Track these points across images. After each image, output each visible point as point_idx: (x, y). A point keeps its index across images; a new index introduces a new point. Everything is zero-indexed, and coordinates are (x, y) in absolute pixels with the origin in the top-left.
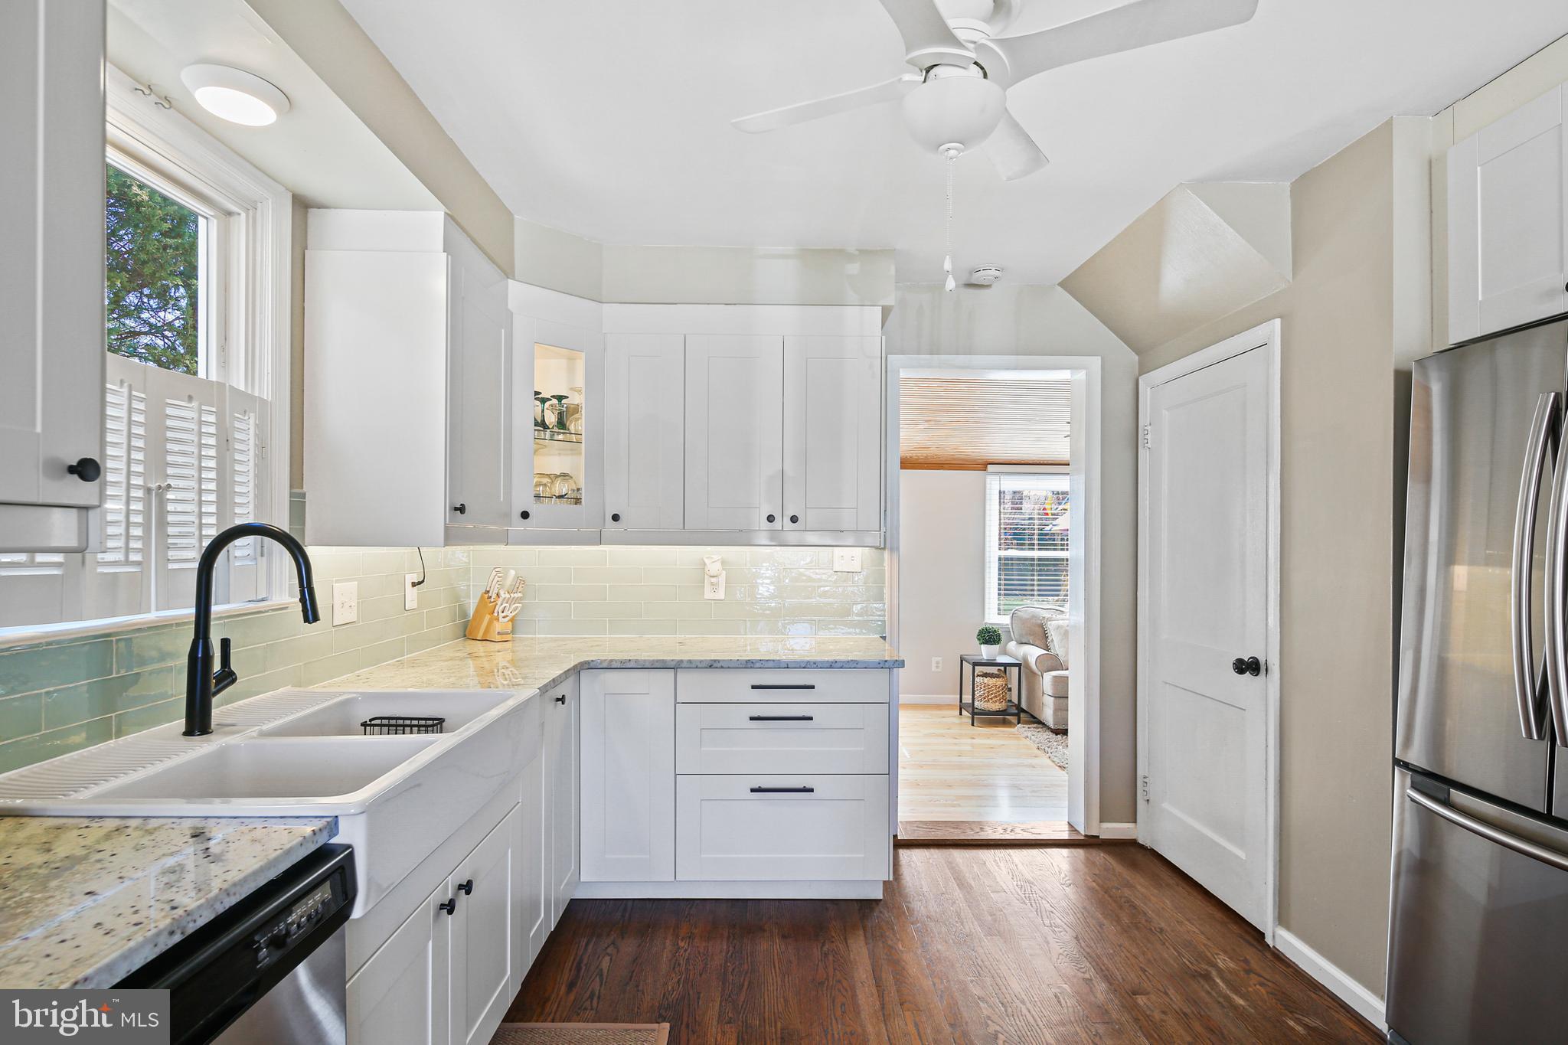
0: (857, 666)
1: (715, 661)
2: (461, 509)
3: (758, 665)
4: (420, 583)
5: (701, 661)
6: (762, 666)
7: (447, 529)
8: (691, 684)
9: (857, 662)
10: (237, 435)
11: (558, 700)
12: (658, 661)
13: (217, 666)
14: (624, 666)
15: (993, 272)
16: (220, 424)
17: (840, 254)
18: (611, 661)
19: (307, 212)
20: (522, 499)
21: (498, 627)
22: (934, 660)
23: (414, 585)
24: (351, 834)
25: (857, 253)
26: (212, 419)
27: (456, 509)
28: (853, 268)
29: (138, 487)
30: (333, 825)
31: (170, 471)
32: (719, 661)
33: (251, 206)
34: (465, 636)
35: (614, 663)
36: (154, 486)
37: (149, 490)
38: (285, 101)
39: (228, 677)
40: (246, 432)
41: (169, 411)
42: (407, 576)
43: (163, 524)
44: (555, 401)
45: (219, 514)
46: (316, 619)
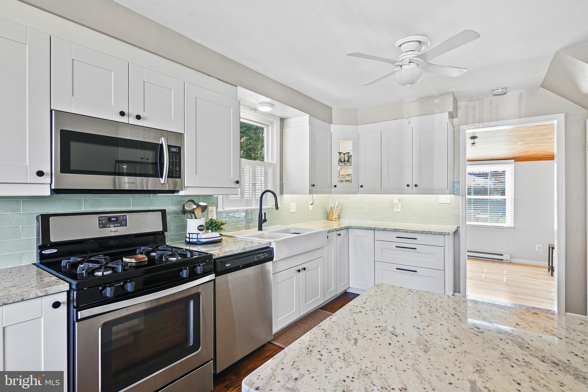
0: (431, 233)
1: (385, 228)
2: (313, 185)
3: (398, 231)
4: (312, 204)
5: (381, 228)
6: (399, 231)
7: (310, 190)
8: (379, 235)
9: (431, 232)
10: (268, 172)
11: (338, 235)
12: (369, 227)
13: (263, 218)
14: (360, 228)
15: (500, 90)
16: (265, 170)
17: (433, 97)
18: (356, 226)
19: (283, 121)
20: (335, 182)
21: (334, 217)
22: (537, 246)
23: (311, 204)
24: (273, 246)
25: (438, 96)
26: (264, 169)
27: (312, 185)
28: (437, 101)
29: (251, 183)
30: (270, 243)
31: (256, 180)
32: (386, 229)
33: (272, 123)
34: (327, 219)
35: (357, 227)
36: (253, 183)
37: (253, 184)
38: (272, 105)
39: (265, 220)
40: (270, 171)
41: (256, 169)
42: (309, 202)
43: (255, 190)
44: (347, 154)
45: (265, 188)
46: (278, 209)
